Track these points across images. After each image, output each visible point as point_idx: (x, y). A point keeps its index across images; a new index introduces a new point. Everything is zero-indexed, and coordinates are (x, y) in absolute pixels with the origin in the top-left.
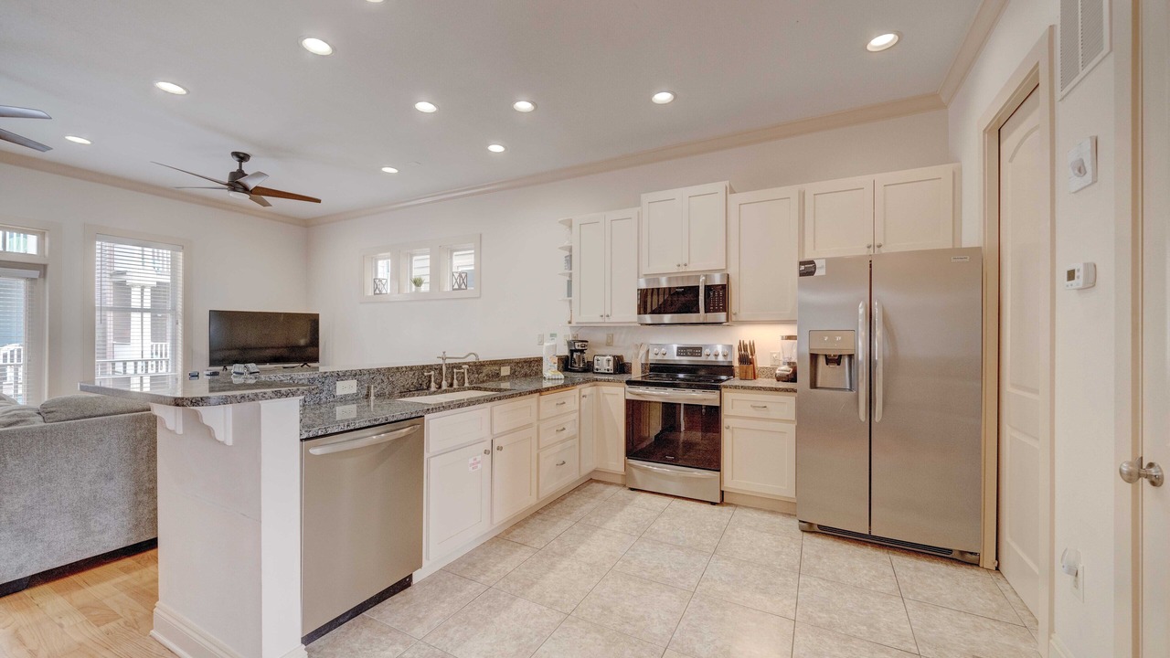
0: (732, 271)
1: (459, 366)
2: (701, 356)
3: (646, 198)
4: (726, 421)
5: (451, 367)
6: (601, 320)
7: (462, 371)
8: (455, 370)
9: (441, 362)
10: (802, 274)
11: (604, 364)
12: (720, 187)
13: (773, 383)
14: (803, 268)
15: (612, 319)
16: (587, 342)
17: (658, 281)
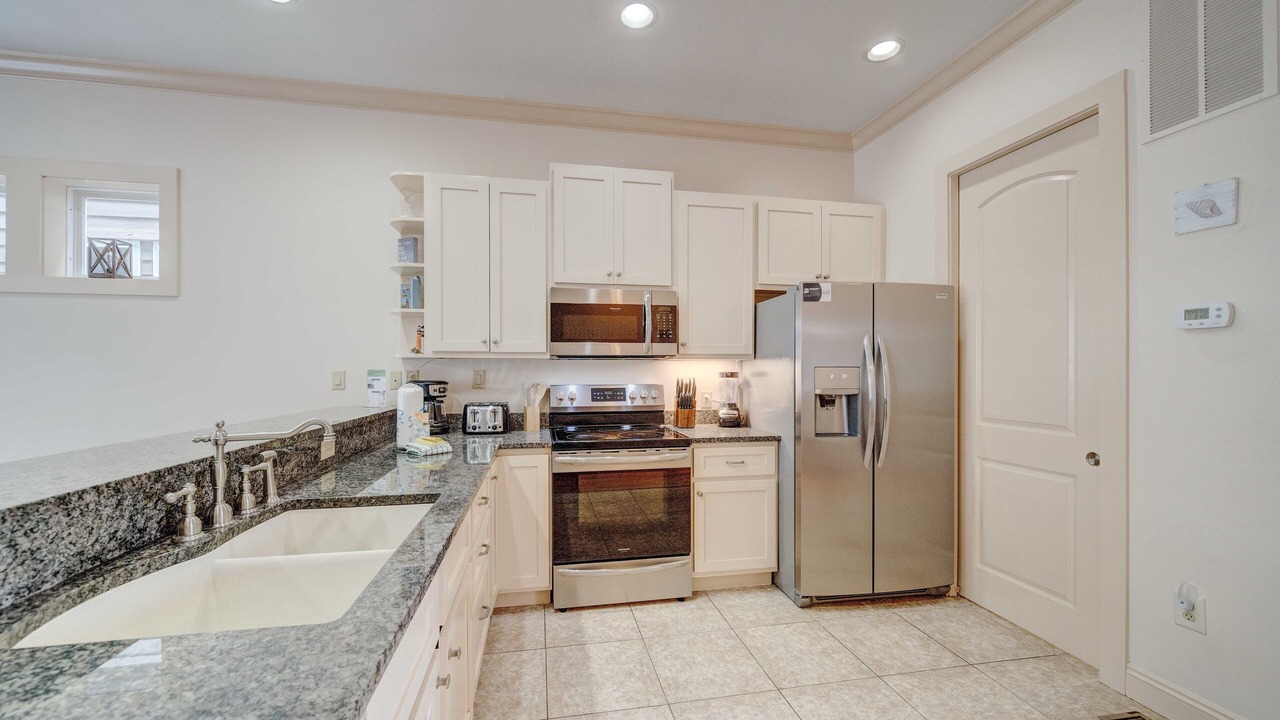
0: (680, 289)
1: (252, 456)
2: (625, 400)
3: (560, 169)
4: (698, 485)
5: (236, 460)
6: (485, 348)
7: (261, 466)
8: (246, 469)
9: (208, 451)
10: (807, 298)
11: (486, 418)
12: (665, 177)
13: (714, 431)
14: (807, 291)
15: (503, 348)
16: (446, 383)
17: (585, 293)
